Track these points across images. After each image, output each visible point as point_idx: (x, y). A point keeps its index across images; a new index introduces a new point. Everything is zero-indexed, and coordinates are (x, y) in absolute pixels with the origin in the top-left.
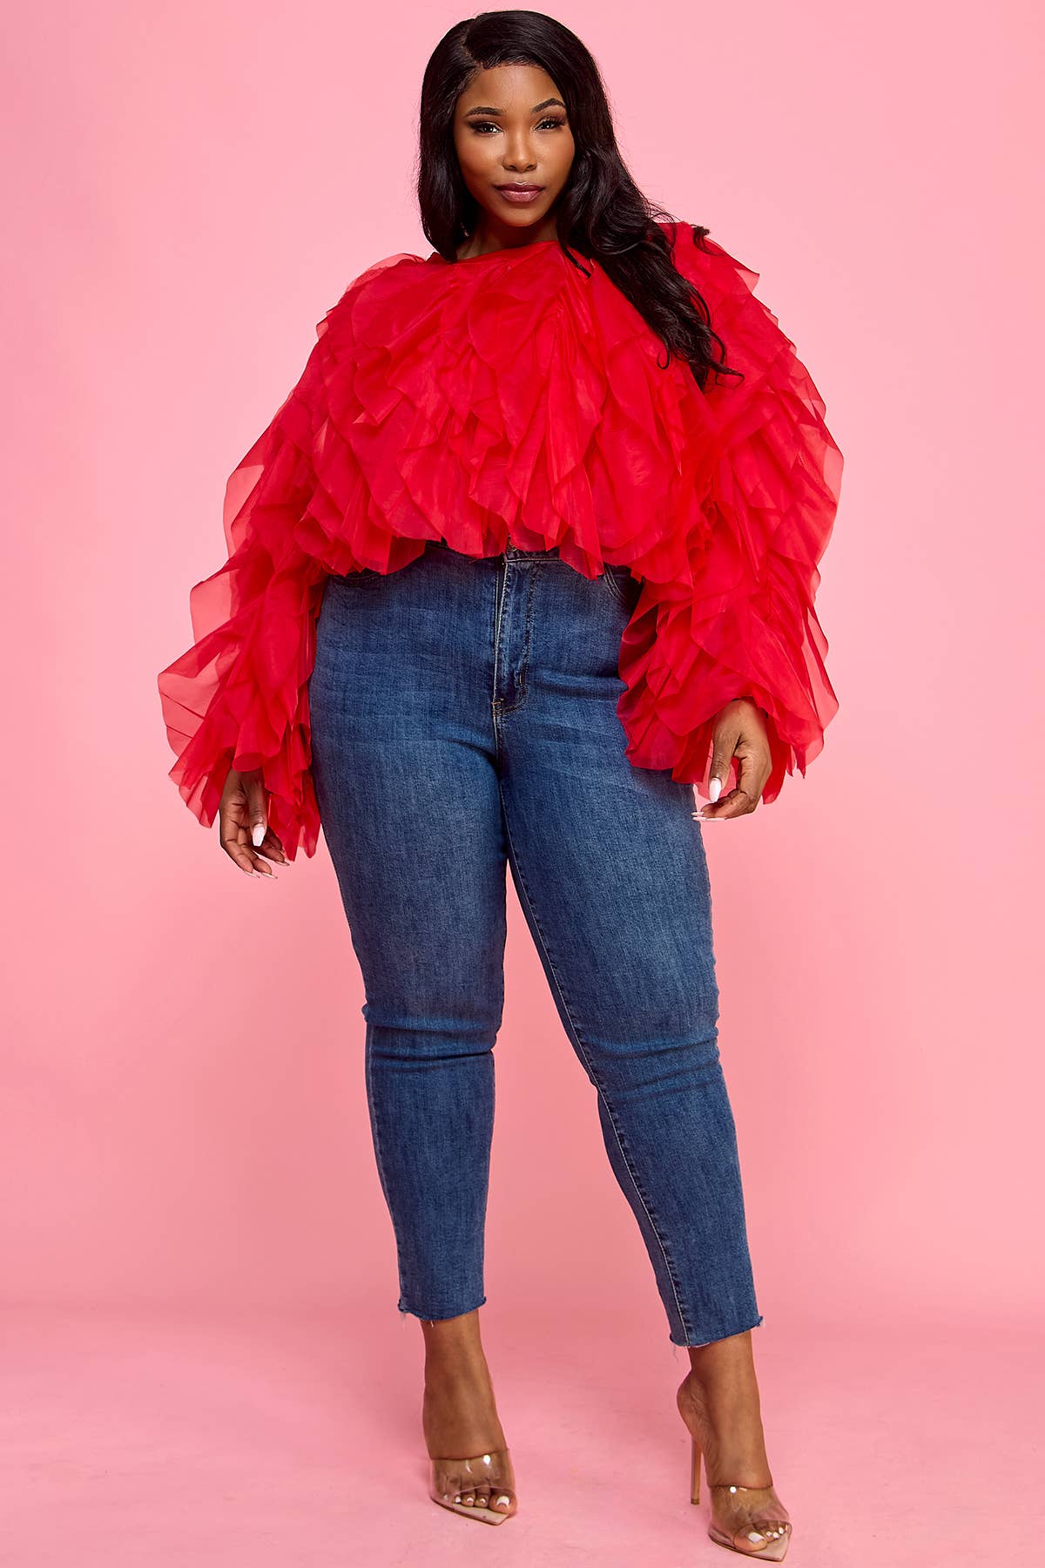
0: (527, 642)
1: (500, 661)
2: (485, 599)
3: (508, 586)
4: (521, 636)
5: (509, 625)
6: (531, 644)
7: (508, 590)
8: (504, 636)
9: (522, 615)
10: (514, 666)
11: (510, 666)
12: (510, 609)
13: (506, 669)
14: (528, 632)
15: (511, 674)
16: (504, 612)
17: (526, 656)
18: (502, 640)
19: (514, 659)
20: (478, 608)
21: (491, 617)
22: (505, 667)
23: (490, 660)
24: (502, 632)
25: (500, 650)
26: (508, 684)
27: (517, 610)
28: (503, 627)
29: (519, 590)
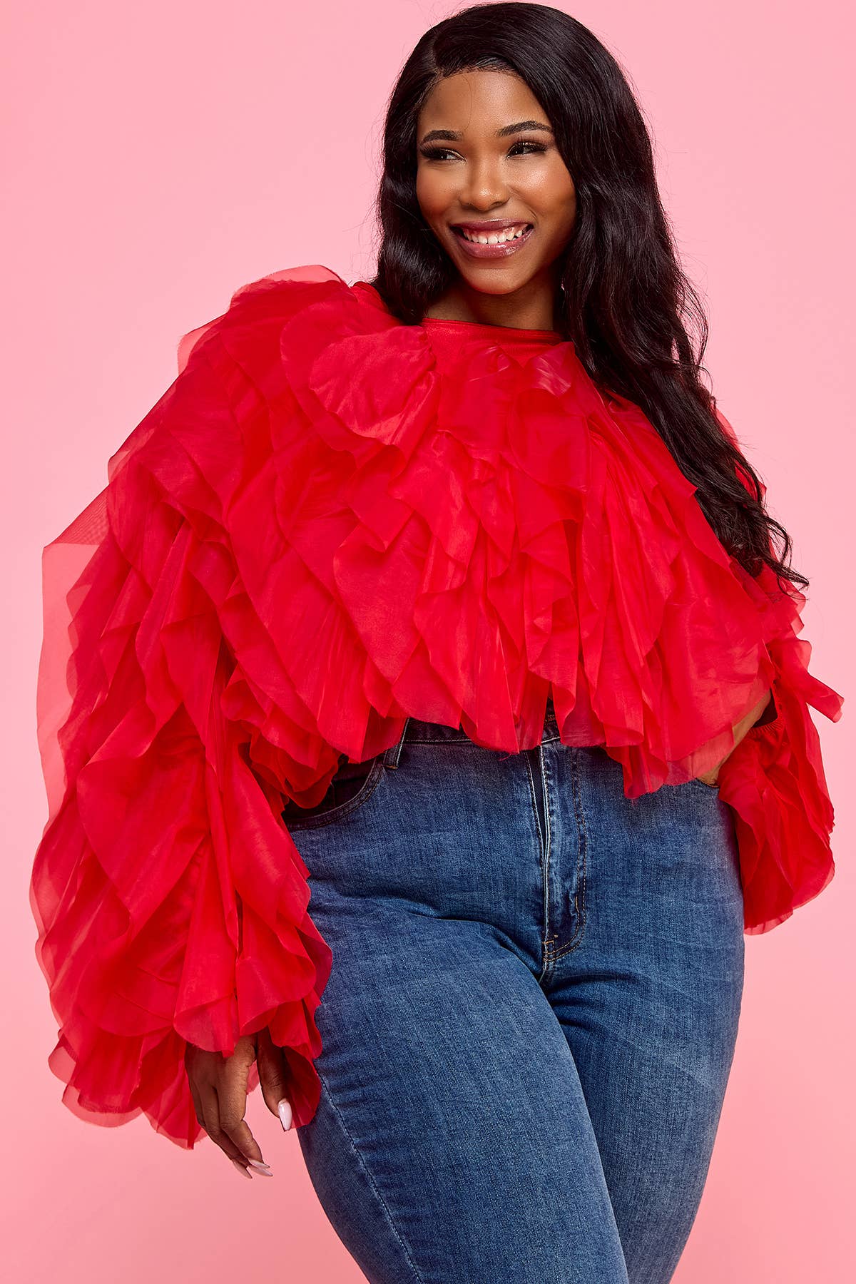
0: (582, 850)
1: (551, 880)
2: (518, 801)
3: (549, 777)
4: (575, 843)
5: (559, 830)
6: (588, 852)
7: (551, 782)
8: (555, 846)
9: (571, 815)
10: (567, 885)
11: (563, 886)
12: (556, 807)
13: (560, 892)
14: (582, 837)
15: (566, 898)
16: (552, 813)
17: (581, 868)
18: (552, 853)
19: (567, 876)
20: (512, 815)
21: (532, 825)
22: (558, 888)
23: (539, 884)
24: (553, 841)
25: (550, 866)
26: (563, 913)
27: (565, 808)
28: (553, 834)
29: (561, 781)
